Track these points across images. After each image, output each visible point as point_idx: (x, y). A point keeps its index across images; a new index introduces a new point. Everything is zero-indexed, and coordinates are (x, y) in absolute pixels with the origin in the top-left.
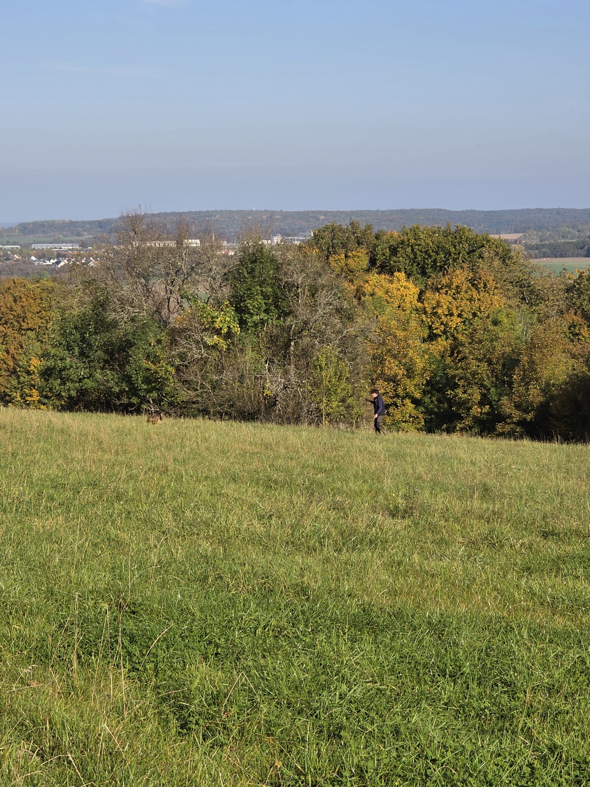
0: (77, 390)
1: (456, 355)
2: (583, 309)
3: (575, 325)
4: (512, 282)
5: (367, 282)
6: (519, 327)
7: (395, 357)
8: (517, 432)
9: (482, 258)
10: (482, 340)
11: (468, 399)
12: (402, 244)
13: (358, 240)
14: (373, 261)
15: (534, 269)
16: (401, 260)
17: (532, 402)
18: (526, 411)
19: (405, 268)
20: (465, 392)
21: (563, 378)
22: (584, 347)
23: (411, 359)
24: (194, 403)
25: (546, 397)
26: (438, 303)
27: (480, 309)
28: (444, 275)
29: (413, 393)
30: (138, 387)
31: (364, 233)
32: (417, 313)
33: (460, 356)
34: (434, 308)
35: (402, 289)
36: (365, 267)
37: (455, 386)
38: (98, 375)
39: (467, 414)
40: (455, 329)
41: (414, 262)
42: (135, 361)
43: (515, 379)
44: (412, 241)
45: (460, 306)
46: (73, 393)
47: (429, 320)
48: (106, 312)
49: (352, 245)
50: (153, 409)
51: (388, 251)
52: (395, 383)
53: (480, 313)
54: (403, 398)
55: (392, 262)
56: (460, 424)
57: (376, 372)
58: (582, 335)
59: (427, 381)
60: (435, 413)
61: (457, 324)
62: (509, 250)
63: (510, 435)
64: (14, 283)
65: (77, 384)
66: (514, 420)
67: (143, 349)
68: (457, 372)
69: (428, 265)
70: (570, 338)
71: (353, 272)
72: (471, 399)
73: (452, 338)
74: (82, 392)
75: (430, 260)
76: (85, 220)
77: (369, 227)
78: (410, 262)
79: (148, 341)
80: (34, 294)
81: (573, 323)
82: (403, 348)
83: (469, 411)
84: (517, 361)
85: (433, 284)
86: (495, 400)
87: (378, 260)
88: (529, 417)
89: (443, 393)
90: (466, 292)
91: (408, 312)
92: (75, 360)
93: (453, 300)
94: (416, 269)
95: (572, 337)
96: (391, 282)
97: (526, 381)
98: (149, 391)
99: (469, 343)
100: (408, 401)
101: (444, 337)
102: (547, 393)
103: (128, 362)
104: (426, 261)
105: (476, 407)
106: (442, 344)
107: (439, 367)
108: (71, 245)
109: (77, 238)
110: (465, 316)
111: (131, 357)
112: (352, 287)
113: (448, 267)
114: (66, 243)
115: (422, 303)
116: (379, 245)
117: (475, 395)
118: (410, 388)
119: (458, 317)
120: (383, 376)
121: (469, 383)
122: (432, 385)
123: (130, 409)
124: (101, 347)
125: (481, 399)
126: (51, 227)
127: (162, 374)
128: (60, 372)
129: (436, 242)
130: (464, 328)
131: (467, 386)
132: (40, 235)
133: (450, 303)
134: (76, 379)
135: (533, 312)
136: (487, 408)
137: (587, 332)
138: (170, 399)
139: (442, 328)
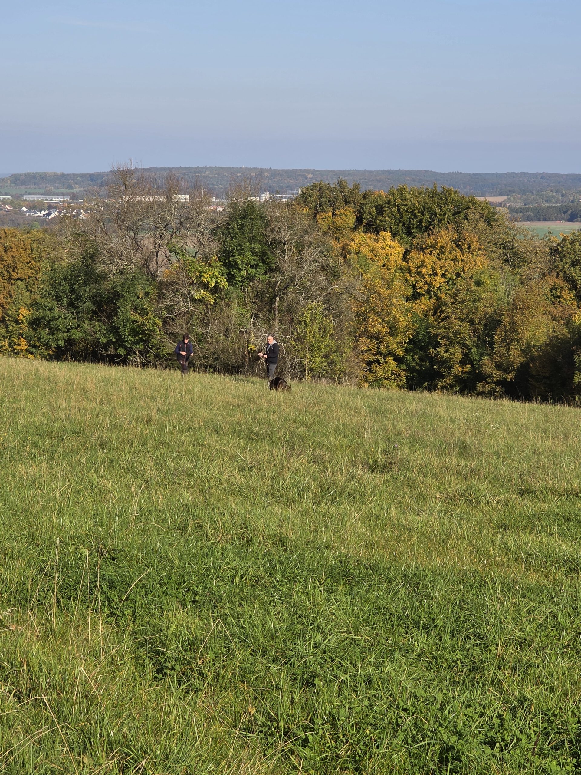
0: (65, 340)
1: (439, 314)
2: (565, 272)
3: (556, 288)
4: (496, 244)
5: (353, 240)
6: (502, 289)
7: (378, 314)
8: (497, 392)
9: (467, 219)
10: (465, 300)
11: (450, 358)
12: (388, 203)
13: (346, 199)
14: (359, 220)
15: (519, 231)
16: (387, 219)
17: (513, 362)
18: (506, 371)
19: (391, 228)
20: (447, 351)
21: (543, 339)
22: (565, 310)
23: (395, 317)
25: (527, 358)
26: (423, 262)
27: (463, 270)
28: (429, 235)
29: (395, 350)
30: (124, 338)
31: (352, 192)
32: (402, 273)
33: (443, 315)
34: (418, 268)
35: (387, 248)
36: (352, 225)
37: (438, 345)
38: (86, 326)
39: (448, 373)
40: (439, 288)
41: (400, 222)
42: (123, 312)
43: (497, 340)
44: (399, 201)
45: (444, 266)
46: (61, 343)
47: (413, 279)
48: (95, 264)
49: (340, 203)
50: (139, 361)
51: (375, 211)
52: (378, 340)
53: (464, 273)
54: (386, 356)
55: (378, 221)
56: (441, 382)
57: (359, 329)
58: (563, 297)
59: (409, 339)
60: (416, 371)
61: (441, 283)
62: (494, 213)
63: (490, 394)
64: (6, 233)
65: (65, 334)
66: (495, 379)
67: (130, 300)
68: (439, 331)
69: (413, 225)
70: (551, 300)
71: (339, 230)
72: (452, 358)
73: (435, 298)
74: (70, 342)
75: (415, 221)
76: (76, 173)
77: (357, 187)
78: (395, 221)
79: (136, 294)
80: (24, 245)
81: (555, 285)
82: (387, 306)
83: (450, 370)
84: (499, 322)
85: (418, 244)
86: (476, 360)
87: (365, 218)
88: (510, 377)
89: (425, 352)
90: (450, 253)
91: (393, 271)
92: (64, 310)
93: (438, 260)
94: (402, 229)
95: (553, 300)
96: (377, 241)
97: (507, 342)
98: (136, 343)
99: (452, 303)
100: (390, 359)
101: (427, 297)
102: (527, 354)
103: (116, 314)
104: (412, 221)
105: (457, 366)
106: (425, 303)
107: (421, 325)
108: (62, 197)
109: (68, 190)
110: (449, 276)
111: (119, 308)
112: (338, 245)
113: (434, 228)
114: (57, 195)
115: (407, 262)
116: (367, 204)
117: (456, 354)
118: (392, 345)
119: (441, 277)
120: (366, 333)
121: (451, 342)
122: (415, 344)
123: (116, 360)
124: (90, 299)
125: (463, 358)
126: (43, 178)
127: (149, 326)
128: (49, 322)
129: (422, 203)
130: (447, 288)
131: (449, 345)
132: (32, 187)
133: (434, 263)
134: (64, 329)
135: (516, 274)
136: (468, 368)
137: (568, 295)
138: (156, 351)
139: (426, 287)
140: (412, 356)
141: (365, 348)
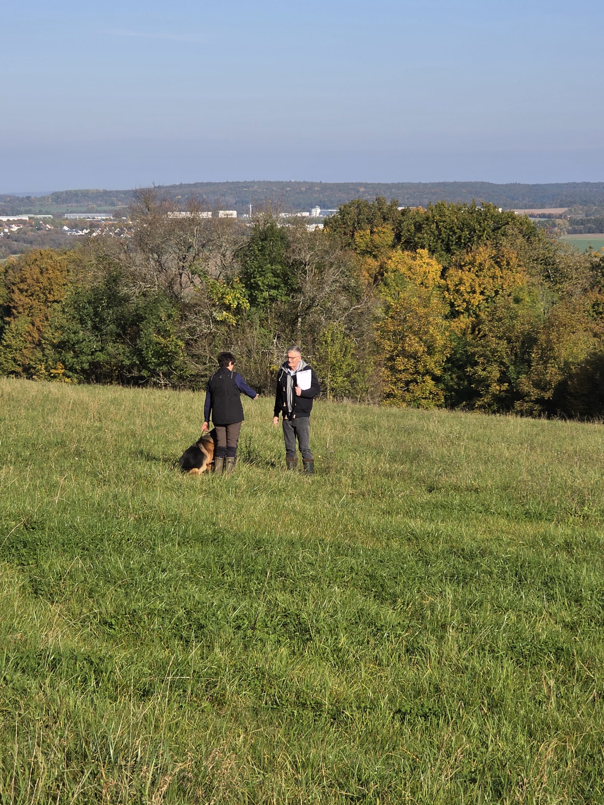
0: (90, 363)
1: (477, 333)
3: (599, 304)
4: (536, 260)
5: (390, 258)
6: (541, 306)
7: (416, 333)
8: (535, 410)
9: (506, 235)
10: (502, 317)
11: (488, 377)
12: (426, 220)
13: (384, 216)
14: (398, 237)
15: (560, 246)
16: (426, 236)
17: (550, 380)
18: (543, 389)
19: (429, 245)
20: (484, 370)
21: (582, 356)
23: (432, 336)
24: (202, 376)
25: (564, 375)
26: (461, 280)
27: (502, 287)
28: (467, 252)
29: (432, 369)
30: (148, 360)
31: (390, 209)
32: (439, 291)
33: (481, 333)
34: (457, 285)
35: (425, 266)
36: (390, 243)
37: (476, 364)
38: (110, 348)
39: (486, 392)
40: (477, 306)
41: (439, 238)
42: (145, 335)
43: (534, 358)
44: (437, 218)
45: (483, 283)
46: (86, 366)
47: (451, 297)
48: (118, 287)
49: (378, 220)
50: (162, 382)
51: (413, 228)
52: (415, 359)
53: (503, 290)
54: (424, 375)
55: (416, 239)
56: (479, 401)
57: (396, 348)
59: (447, 358)
60: (454, 390)
61: (480, 301)
62: (534, 228)
63: (530, 413)
64: (41, 254)
65: (90, 357)
66: (533, 398)
67: (153, 323)
68: (477, 349)
69: (452, 242)
70: (593, 316)
71: (378, 248)
72: (490, 377)
73: (474, 316)
74: (95, 365)
75: (454, 237)
76: (119, 189)
77: (395, 203)
78: (434, 238)
79: (159, 315)
80: (60, 266)
82: (424, 325)
83: (488, 389)
84: (535, 340)
85: (457, 261)
86: (513, 378)
87: (403, 236)
88: (548, 395)
89: (463, 370)
91: (431, 288)
92: (88, 333)
93: (476, 278)
94: (441, 246)
95: (595, 316)
96: (414, 258)
97: (545, 360)
98: (159, 365)
99: (490, 321)
100: (428, 378)
101: (466, 315)
102: (565, 372)
103: (140, 337)
104: (451, 237)
105: (495, 384)
106: (464, 321)
107: (459, 344)
108: (104, 214)
109: (111, 208)
110: (488, 293)
111: (142, 330)
112: (376, 263)
113: (472, 245)
114: (100, 213)
115: (445, 279)
116: (405, 221)
117: (493, 373)
118: (430, 364)
119: (481, 294)
120: (403, 353)
121: (488, 361)
122: (453, 363)
123: (140, 382)
124: (113, 321)
125: (500, 376)
126: (85, 196)
127: (172, 348)
128: (73, 345)
129: (461, 219)
130: (486, 305)
131: (487, 363)
132: (73, 204)
133: (473, 280)
134: (88, 352)
135: (557, 290)
136: (505, 386)
138: (179, 373)
139: (465, 305)
140: (450, 375)
141: (402, 368)
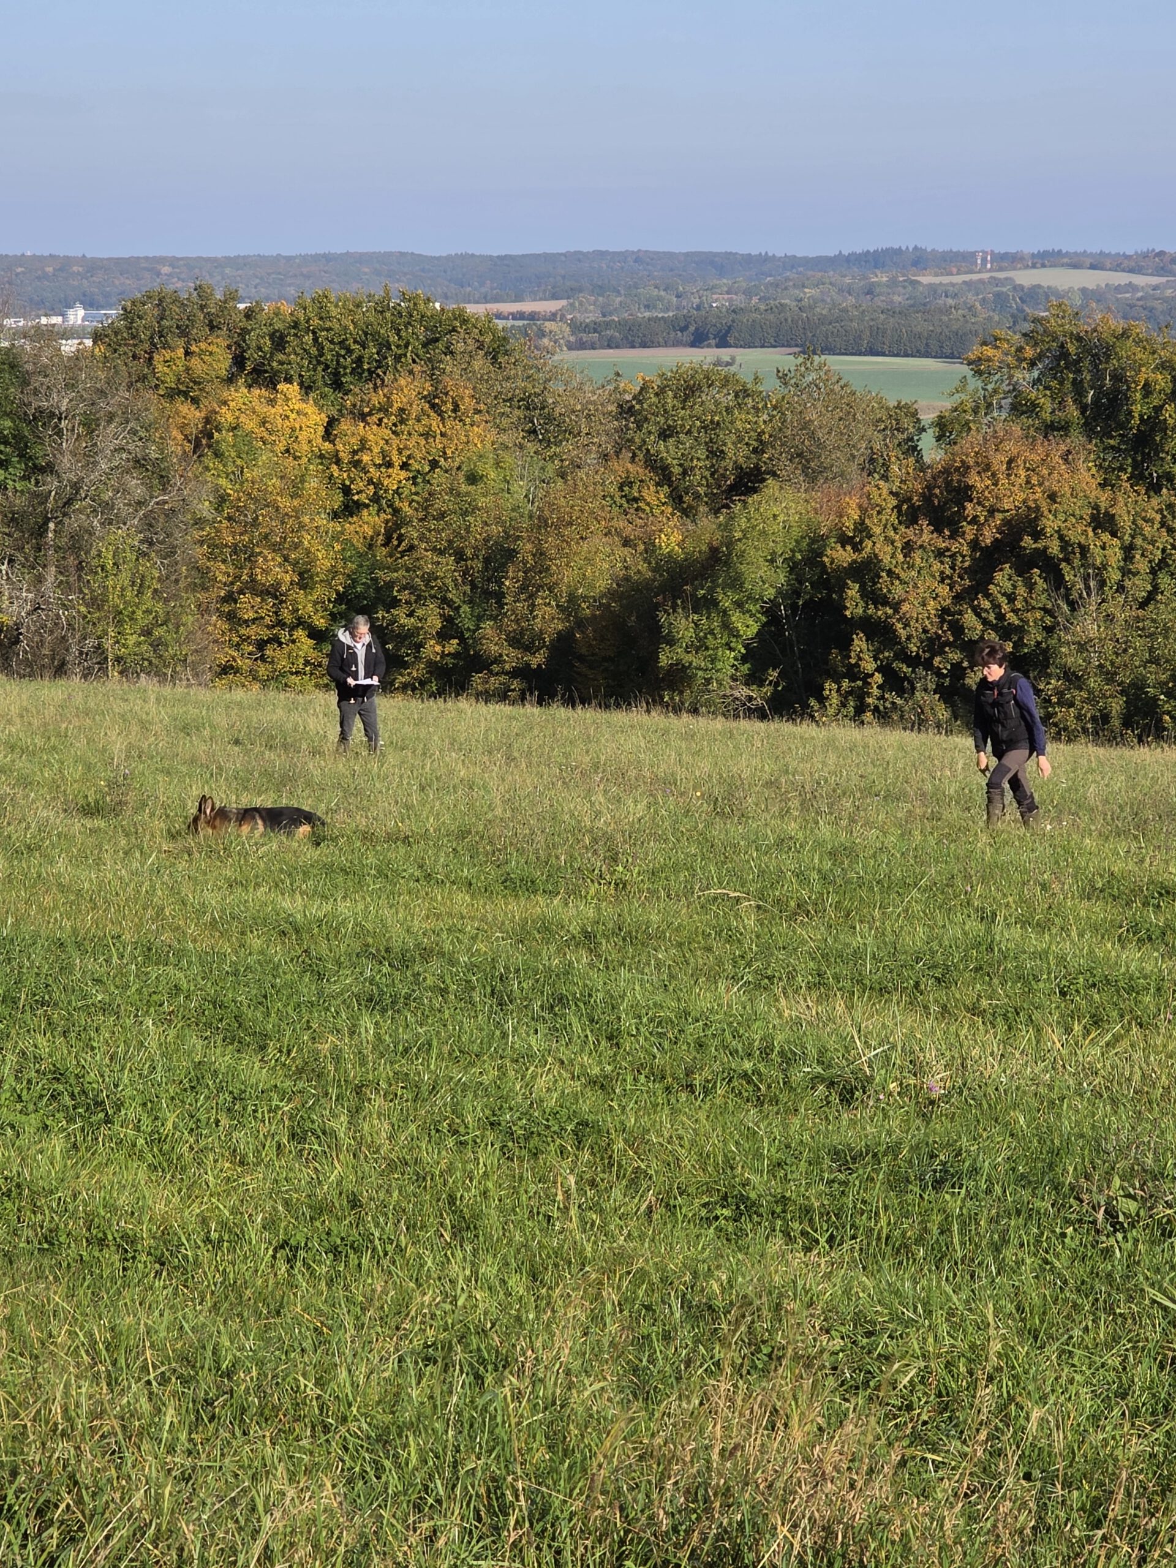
1: (396, 543)
2: (648, 450)
3: (631, 483)
4: (510, 400)
5: (225, 403)
6: (520, 488)
7: (276, 548)
8: (514, 690)
9: (451, 353)
10: (445, 512)
11: (418, 628)
12: (294, 327)
13: (211, 321)
14: (239, 361)
15: (555, 373)
16: (294, 359)
17: (541, 631)
18: (529, 649)
19: (300, 376)
20: (411, 615)
21: (603, 584)
22: (646, 524)
23: (308, 552)
25: (569, 621)
26: (363, 441)
27: (445, 453)
28: (375, 388)
29: (310, 617)
31: (223, 306)
32: (322, 464)
33: (403, 544)
34: (355, 452)
35: (293, 416)
36: (224, 373)
37: (395, 603)
39: (415, 657)
40: (396, 492)
41: (319, 363)
43: (508, 588)
44: (315, 322)
45: (406, 447)
47: (345, 475)
49: (198, 329)
51: (268, 343)
52: (277, 598)
53: (446, 459)
54: (292, 628)
55: (275, 364)
56: (403, 676)
57: (238, 577)
58: (645, 500)
59: (338, 594)
61: (400, 482)
62: (504, 339)
63: (502, 696)
66: (507, 667)
68: (396, 575)
69: (345, 368)
70: (621, 506)
71: (199, 383)
72: (422, 628)
73: (389, 510)
75: (349, 360)
77: (232, 296)
78: (310, 362)
81: (628, 477)
82: (293, 531)
83: (419, 652)
84: (511, 555)
85: (354, 406)
86: (468, 629)
87: (248, 359)
88: (537, 660)
90: (419, 421)
91: (305, 460)
93: (393, 437)
94: (323, 377)
95: (626, 505)
96: (272, 402)
97: (529, 591)
99: (421, 520)
100: (300, 634)
101: (373, 509)
102: (570, 615)
104: (342, 360)
105: (432, 642)
106: (371, 522)
107: (361, 566)
110: (416, 466)
112: (198, 414)
113: (385, 373)
115: (332, 442)
116: (252, 329)
117: (429, 620)
118: (304, 607)
119: (402, 468)
120: (253, 587)
121: (419, 597)
122: (349, 603)
125: (443, 627)
129: (361, 324)
130: (413, 490)
131: (416, 602)
133: (387, 441)
135: (551, 457)
136: (453, 646)
137: (654, 495)
139: (371, 490)
141: (251, 615)
